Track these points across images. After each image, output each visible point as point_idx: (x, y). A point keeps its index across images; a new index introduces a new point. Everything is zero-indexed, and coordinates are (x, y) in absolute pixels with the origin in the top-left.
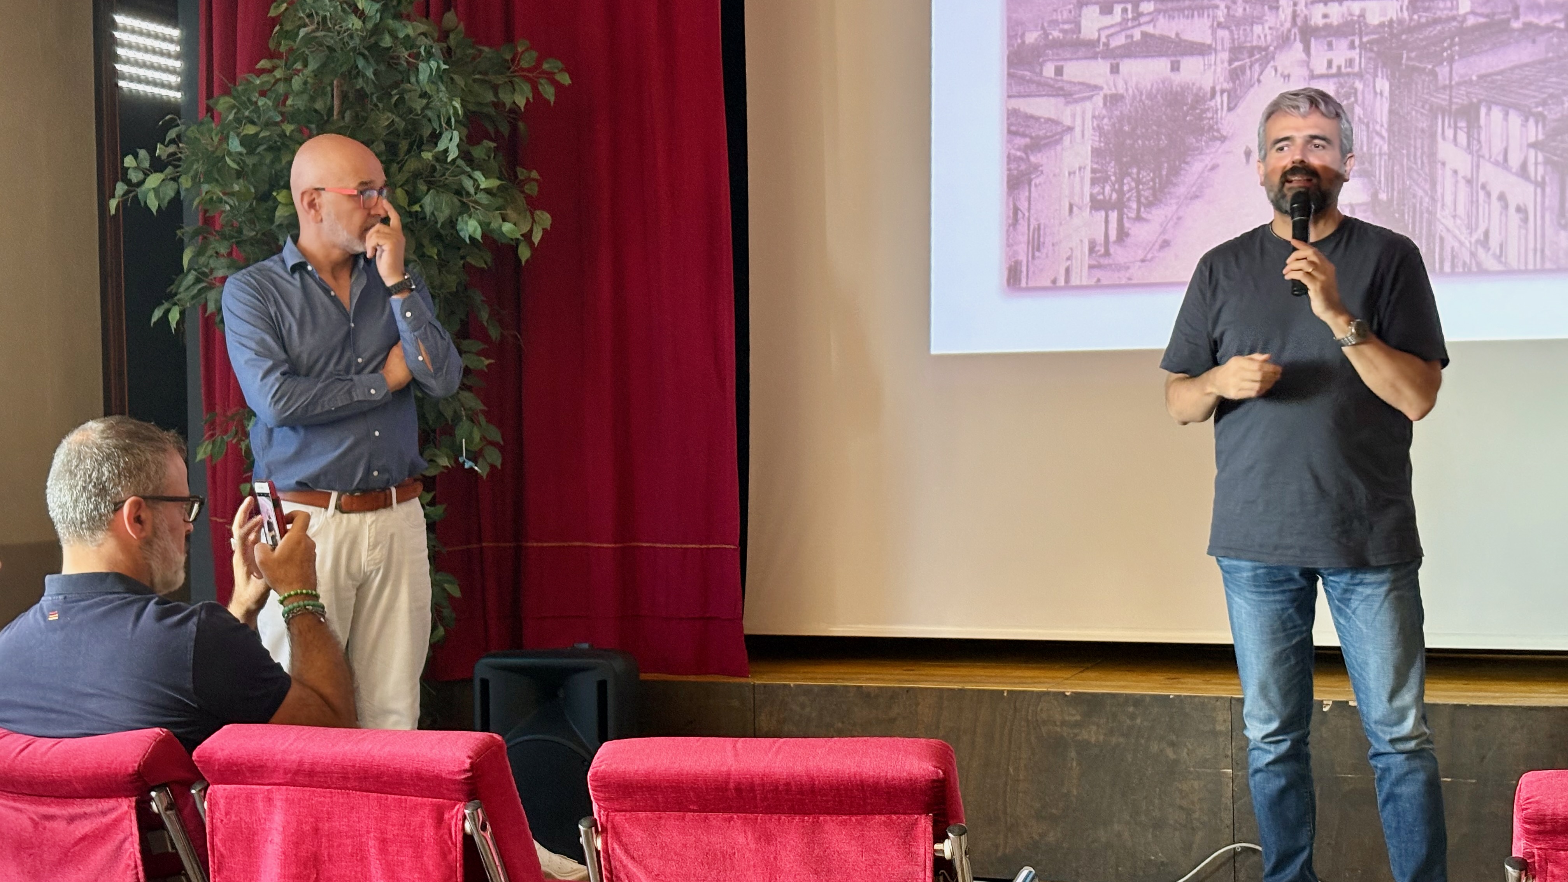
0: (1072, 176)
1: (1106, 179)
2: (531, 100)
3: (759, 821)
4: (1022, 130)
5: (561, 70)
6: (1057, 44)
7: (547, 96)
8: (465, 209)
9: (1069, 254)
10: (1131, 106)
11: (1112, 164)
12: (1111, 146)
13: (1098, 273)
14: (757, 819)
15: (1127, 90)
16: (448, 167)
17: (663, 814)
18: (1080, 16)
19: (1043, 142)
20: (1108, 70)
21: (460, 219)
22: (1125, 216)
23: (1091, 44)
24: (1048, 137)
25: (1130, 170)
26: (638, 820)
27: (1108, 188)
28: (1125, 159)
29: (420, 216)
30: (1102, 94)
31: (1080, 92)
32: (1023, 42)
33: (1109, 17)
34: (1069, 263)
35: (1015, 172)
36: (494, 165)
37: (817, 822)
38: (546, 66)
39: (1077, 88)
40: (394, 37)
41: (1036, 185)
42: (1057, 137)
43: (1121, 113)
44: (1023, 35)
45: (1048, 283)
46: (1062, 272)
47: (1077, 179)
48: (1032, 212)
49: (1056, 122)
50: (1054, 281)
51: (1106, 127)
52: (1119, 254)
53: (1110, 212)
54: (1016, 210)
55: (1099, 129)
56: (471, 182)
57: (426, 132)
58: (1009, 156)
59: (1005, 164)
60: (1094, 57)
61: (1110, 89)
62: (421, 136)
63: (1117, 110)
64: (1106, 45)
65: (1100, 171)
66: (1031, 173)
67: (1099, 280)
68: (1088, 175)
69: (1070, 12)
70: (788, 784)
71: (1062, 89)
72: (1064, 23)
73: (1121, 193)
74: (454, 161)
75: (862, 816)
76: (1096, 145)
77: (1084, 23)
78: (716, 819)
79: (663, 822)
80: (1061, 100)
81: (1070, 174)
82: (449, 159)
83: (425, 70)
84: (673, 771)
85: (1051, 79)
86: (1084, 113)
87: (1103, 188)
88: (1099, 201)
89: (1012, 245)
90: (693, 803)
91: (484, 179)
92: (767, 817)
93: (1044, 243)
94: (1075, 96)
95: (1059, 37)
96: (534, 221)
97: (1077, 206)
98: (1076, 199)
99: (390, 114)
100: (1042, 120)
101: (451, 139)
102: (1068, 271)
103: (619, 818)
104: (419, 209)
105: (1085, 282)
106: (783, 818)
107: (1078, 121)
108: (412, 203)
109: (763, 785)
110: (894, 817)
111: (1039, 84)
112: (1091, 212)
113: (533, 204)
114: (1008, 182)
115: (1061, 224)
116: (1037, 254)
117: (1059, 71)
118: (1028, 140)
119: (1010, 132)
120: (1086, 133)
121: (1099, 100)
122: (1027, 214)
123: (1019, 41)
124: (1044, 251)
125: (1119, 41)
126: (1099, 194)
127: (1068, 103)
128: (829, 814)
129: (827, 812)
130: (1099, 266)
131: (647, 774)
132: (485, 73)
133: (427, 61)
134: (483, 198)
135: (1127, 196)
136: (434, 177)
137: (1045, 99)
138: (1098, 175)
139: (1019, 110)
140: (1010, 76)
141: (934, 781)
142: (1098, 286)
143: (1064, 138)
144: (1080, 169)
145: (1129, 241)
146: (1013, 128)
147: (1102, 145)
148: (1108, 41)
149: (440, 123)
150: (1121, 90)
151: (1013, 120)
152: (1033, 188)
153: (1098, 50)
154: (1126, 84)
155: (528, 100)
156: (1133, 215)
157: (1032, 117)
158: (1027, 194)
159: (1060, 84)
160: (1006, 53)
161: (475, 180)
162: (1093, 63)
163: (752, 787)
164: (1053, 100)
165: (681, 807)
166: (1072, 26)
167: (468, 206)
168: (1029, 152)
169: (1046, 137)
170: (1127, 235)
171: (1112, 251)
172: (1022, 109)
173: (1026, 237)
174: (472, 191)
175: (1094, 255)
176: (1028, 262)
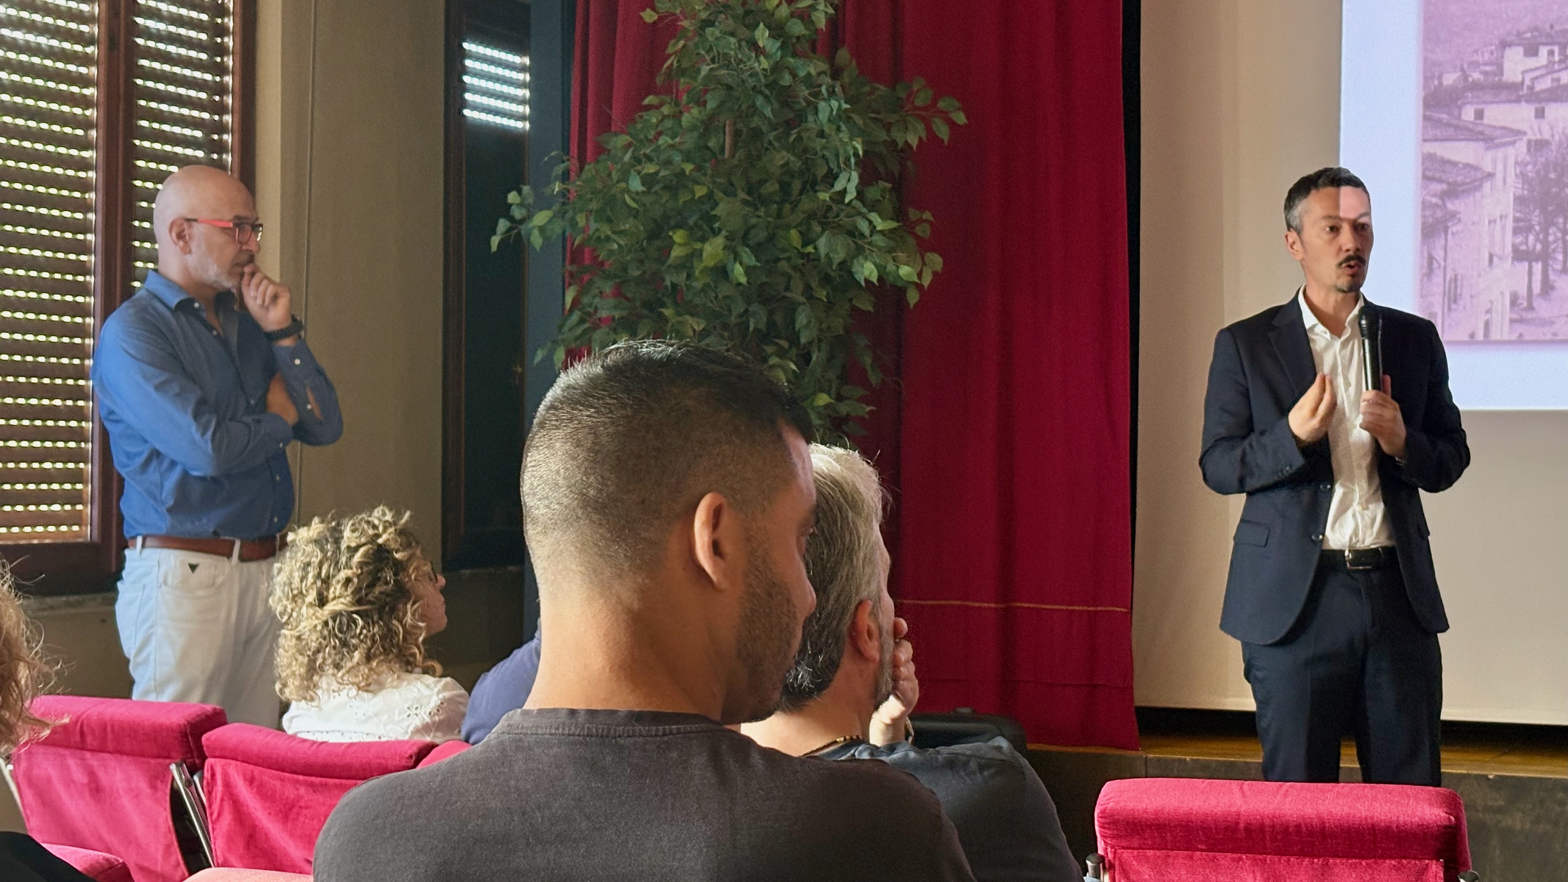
0: (1492, 224)
1: (1529, 229)
2: (925, 139)
3: (1268, 861)
4: (1438, 175)
5: (959, 109)
6: (1476, 87)
7: (940, 136)
8: (859, 251)
9: (1489, 306)
10: (1557, 152)
11: (1537, 212)
12: (1535, 194)
13: (1521, 328)
14: (1265, 860)
15: (1553, 136)
16: (844, 207)
17: (1171, 853)
18: (1502, 57)
19: (1460, 189)
20: (1533, 114)
21: (855, 261)
22: (1550, 268)
23: (1514, 87)
24: (1467, 184)
25: (1555, 220)
26: (1147, 858)
27: (1531, 238)
28: (1550, 208)
29: (812, 257)
30: (1525, 139)
31: (1502, 136)
32: (1441, 84)
33: (1534, 59)
34: (1488, 316)
35: (1431, 220)
36: (888, 206)
37: (1327, 864)
38: (941, 104)
39: (1499, 133)
40: (794, 76)
41: (1453, 234)
42: (1477, 183)
43: (1547, 159)
44: (1440, 77)
45: (1466, 338)
46: (1481, 326)
47: (1498, 227)
48: (1449, 261)
49: (1476, 168)
50: (1472, 336)
51: (1530, 174)
52: (1543, 309)
53: (1534, 264)
54: (1431, 259)
55: (1523, 176)
56: (867, 222)
57: (821, 171)
58: (1423, 203)
59: (1420, 209)
60: (1518, 100)
61: (1535, 135)
62: (814, 175)
63: (1542, 156)
64: (1531, 88)
65: (1523, 220)
66: (1446, 221)
67: (1521, 335)
68: (1510, 224)
69: (1492, 53)
70: (1298, 826)
71: (1482, 133)
72: (1485, 64)
73: (1546, 244)
74: (851, 201)
75: (1373, 860)
76: (1519, 192)
77: (1507, 65)
78: (1225, 859)
79: (1170, 860)
80: (1482, 144)
81: (1490, 222)
82: (847, 200)
83: (827, 109)
84: (1181, 811)
85: (1471, 122)
86: (1505, 159)
87: (1527, 238)
88: (1523, 251)
89: (1427, 296)
90: (1201, 842)
91: (879, 220)
92: (1276, 858)
93: (1461, 295)
94: (1496, 141)
95: (1479, 79)
96: (924, 264)
97: (1497, 256)
98: (1497, 250)
99: (784, 153)
100: (1461, 165)
101: (849, 180)
102: (1487, 325)
103: (1126, 854)
104: (813, 251)
105: (1506, 337)
106: (1292, 859)
107: (1500, 167)
108: (805, 244)
109: (1273, 826)
110: (1404, 862)
111: (1457, 127)
112: (1512, 263)
113: (924, 246)
114: (1423, 229)
115: (1480, 275)
116: (1453, 306)
117: (1479, 114)
118: (1444, 186)
119: (1425, 178)
120: (1508, 180)
121: (1522, 146)
122: (1442, 264)
123: (1436, 82)
124: (1461, 303)
125: (1545, 84)
126: (1521, 244)
127: (1488, 148)
128: (1339, 857)
129: (1336, 856)
130: (1521, 321)
131: (1156, 813)
132: (878, 113)
133: (827, 100)
134: (878, 239)
135: (1553, 247)
136: (828, 218)
137: (1463, 143)
138: (1521, 224)
139: (1435, 155)
140: (1426, 118)
141: (1446, 827)
142: (1520, 341)
143: (1484, 185)
144: (1501, 217)
145: (1554, 294)
146: (1429, 174)
147: (1526, 192)
148: (1533, 84)
149: (838, 162)
150: (1547, 136)
151: (1428, 164)
152: (1449, 237)
153: (1521, 93)
154: (1552, 129)
155: (920, 139)
156: (1558, 267)
157: (1449, 162)
158: (1443, 242)
159: (1481, 128)
160: (1423, 94)
161: (870, 222)
162: (1515, 106)
163: (1262, 828)
164: (1472, 145)
165: (1190, 846)
166: (1493, 68)
167: (864, 248)
168: (1446, 199)
169: (1464, 184)
170: (1552, 288)
171: (1535, 304)
172: (1438, 154)
173: (1442, 288)
174: (867, 232)
175: (1516, 309)
176: (1443, 314)
